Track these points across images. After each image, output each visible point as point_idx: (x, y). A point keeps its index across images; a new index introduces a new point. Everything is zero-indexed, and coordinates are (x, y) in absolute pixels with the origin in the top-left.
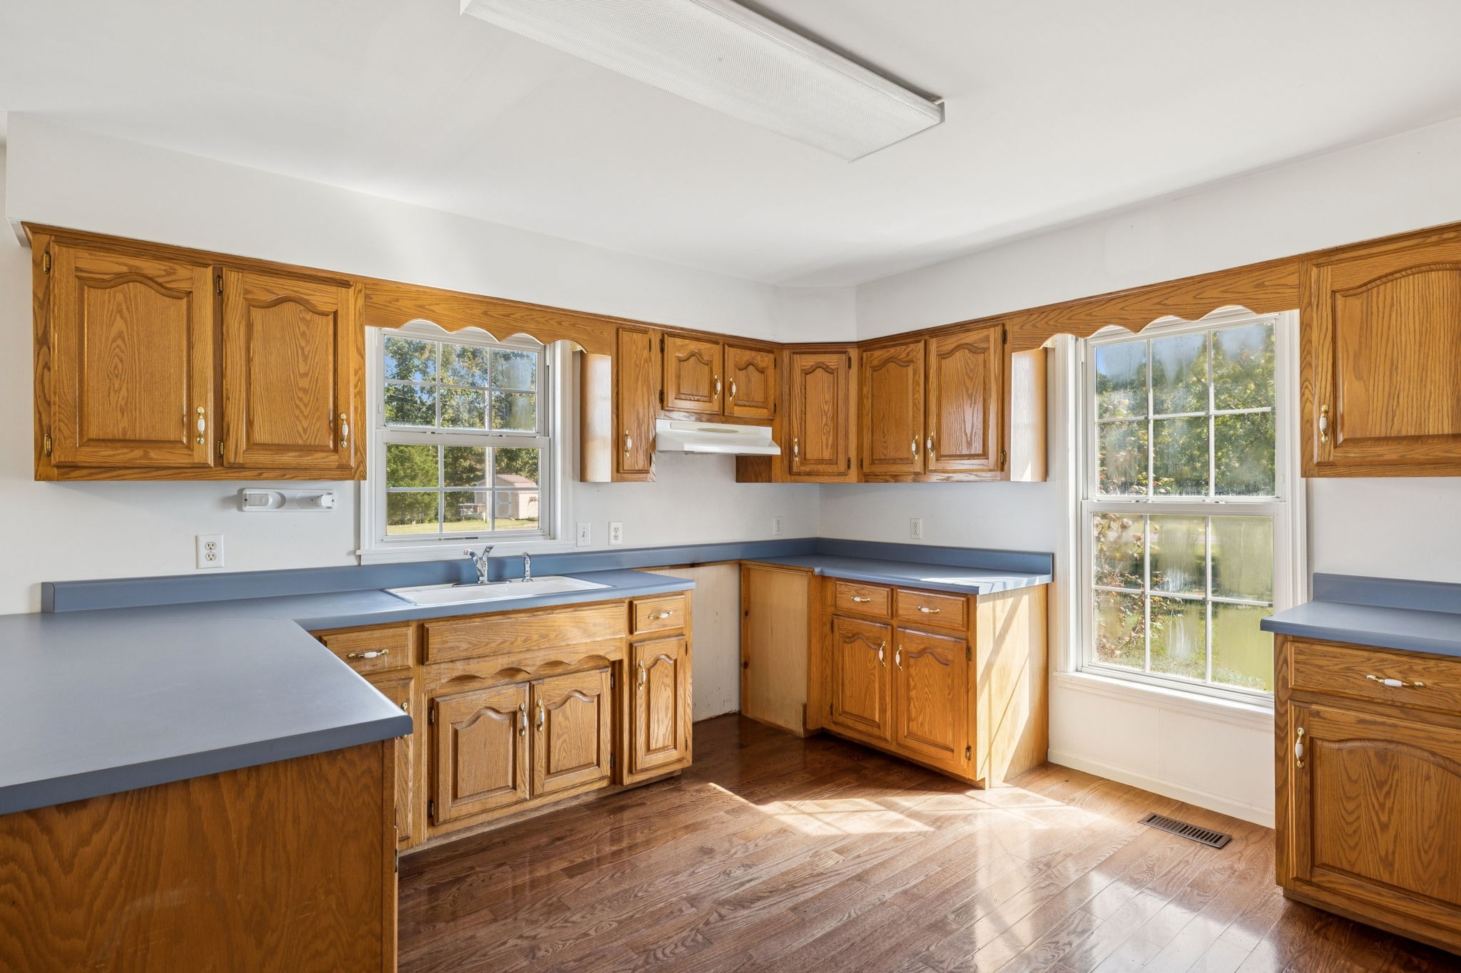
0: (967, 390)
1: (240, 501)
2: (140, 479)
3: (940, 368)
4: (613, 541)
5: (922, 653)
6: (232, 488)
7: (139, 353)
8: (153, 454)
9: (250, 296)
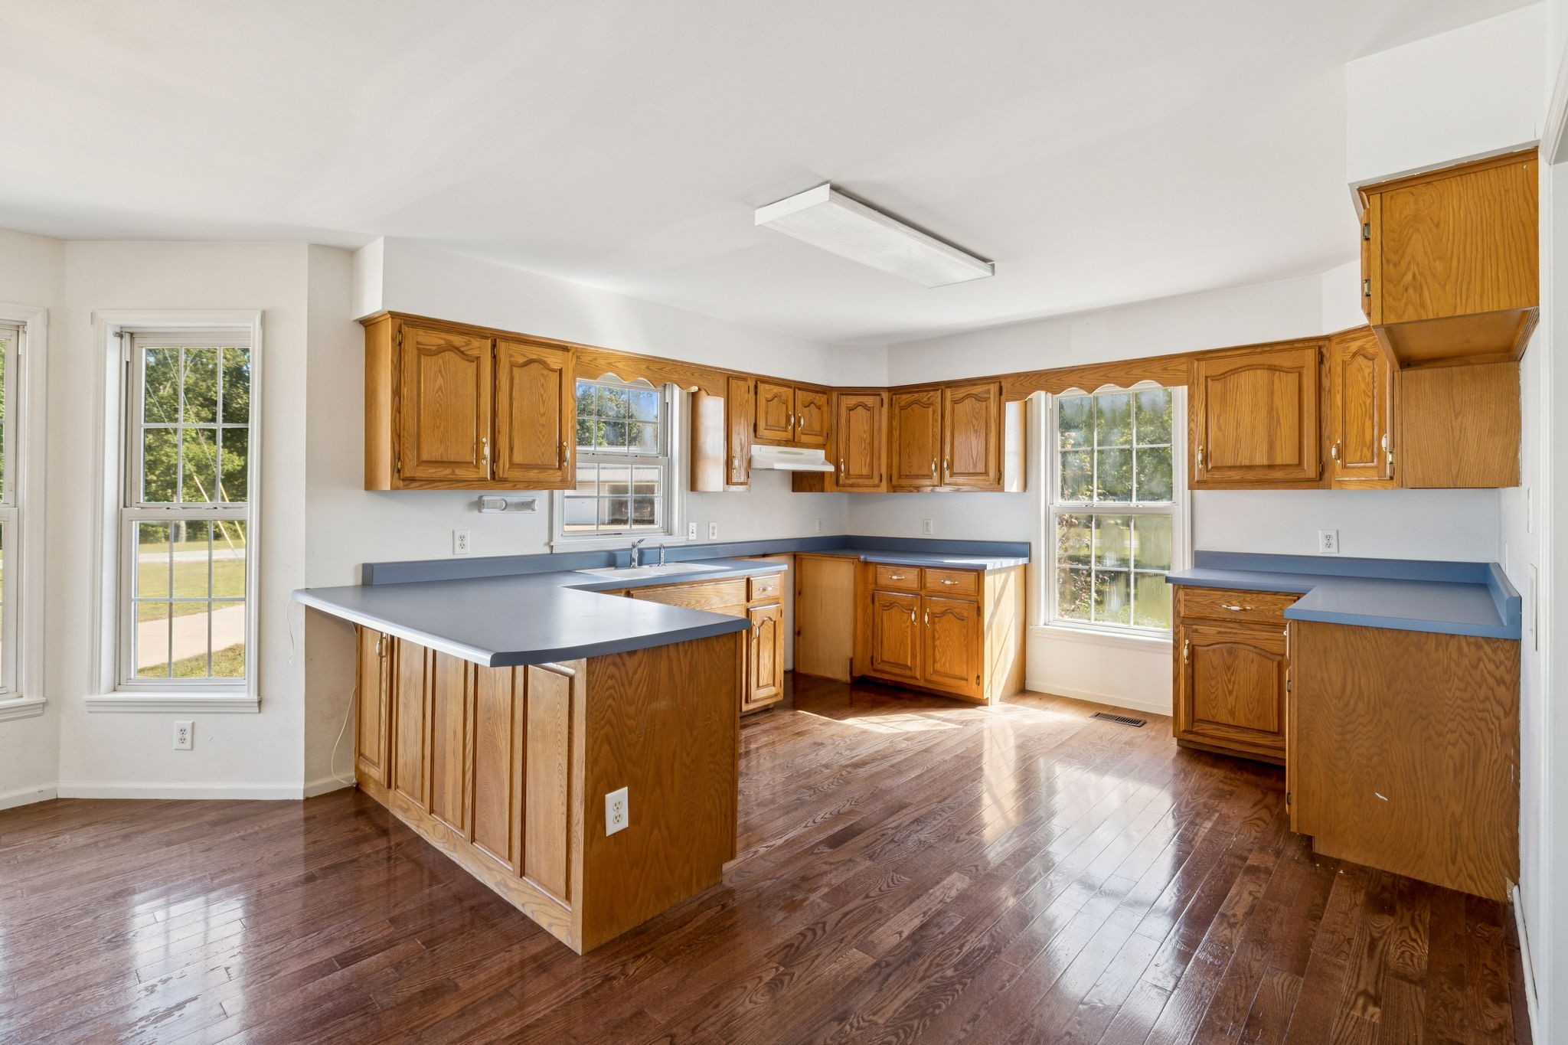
0: (974, 427)
1: (479, 505)
2: (448, 489)
3: (953, 411)
4: (711, 537)
5: (944, 613)
6: (474, 496)
7: (451, 400)
8: (458, 472)
9: (512, 359)
